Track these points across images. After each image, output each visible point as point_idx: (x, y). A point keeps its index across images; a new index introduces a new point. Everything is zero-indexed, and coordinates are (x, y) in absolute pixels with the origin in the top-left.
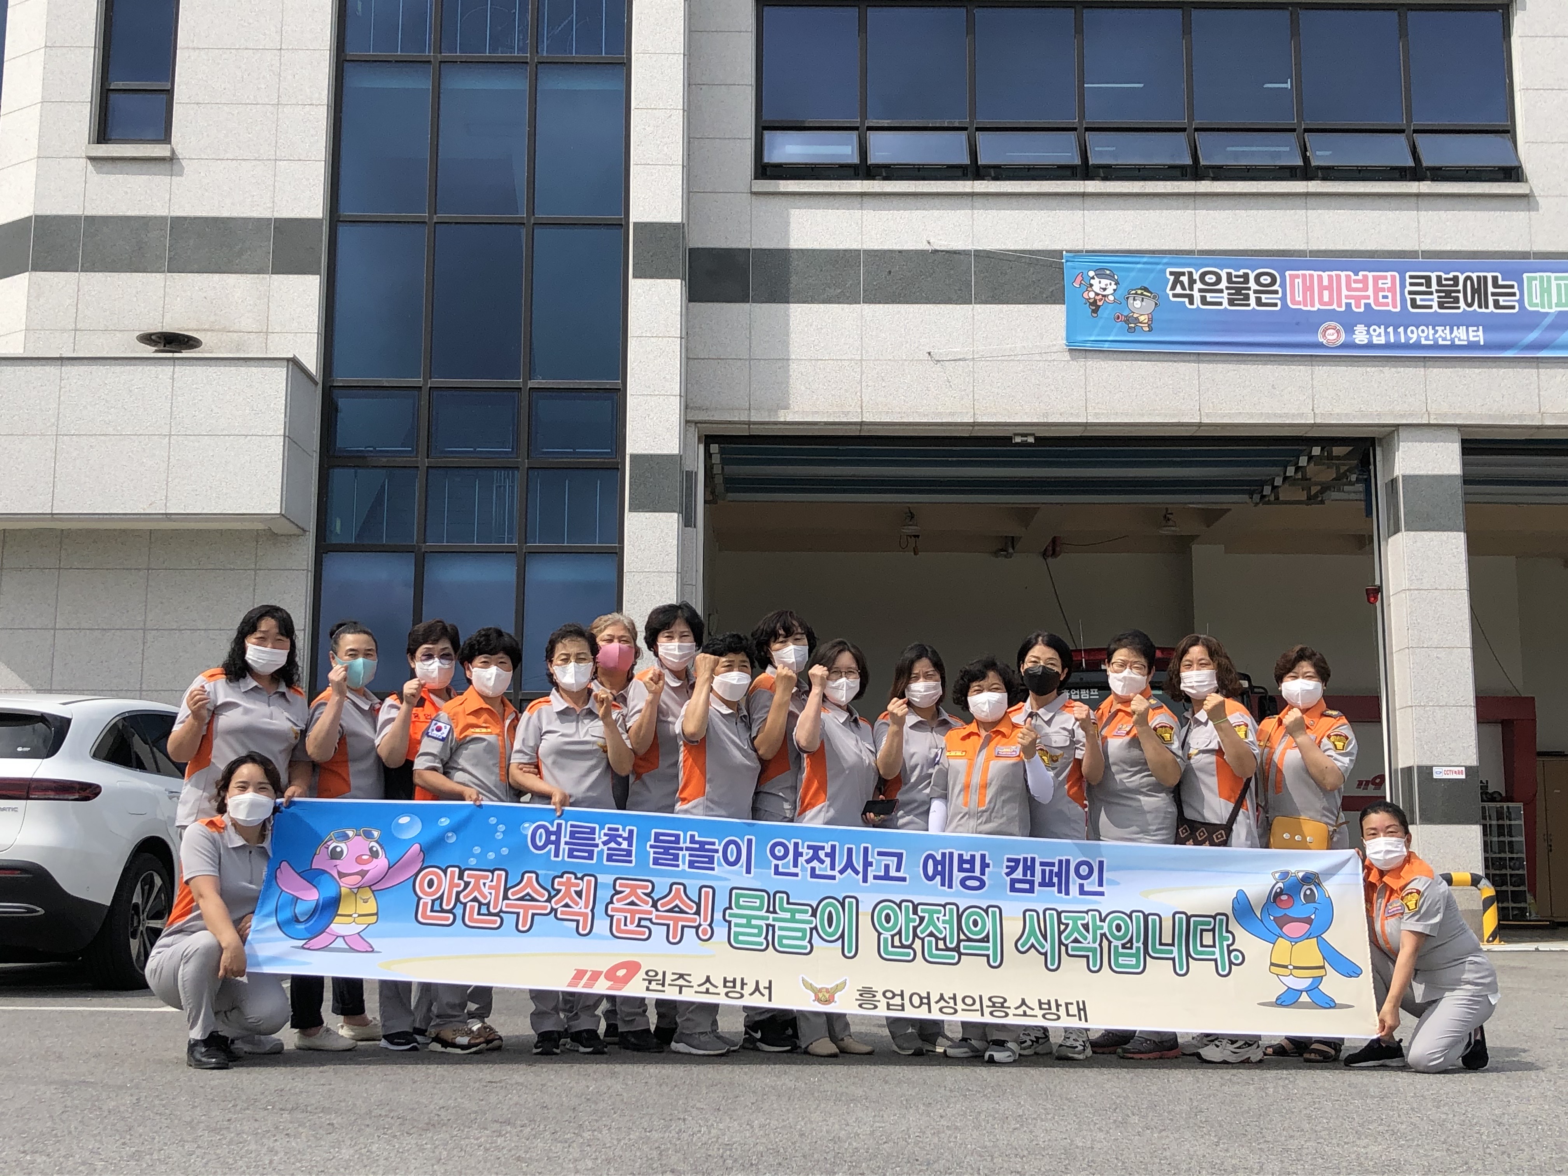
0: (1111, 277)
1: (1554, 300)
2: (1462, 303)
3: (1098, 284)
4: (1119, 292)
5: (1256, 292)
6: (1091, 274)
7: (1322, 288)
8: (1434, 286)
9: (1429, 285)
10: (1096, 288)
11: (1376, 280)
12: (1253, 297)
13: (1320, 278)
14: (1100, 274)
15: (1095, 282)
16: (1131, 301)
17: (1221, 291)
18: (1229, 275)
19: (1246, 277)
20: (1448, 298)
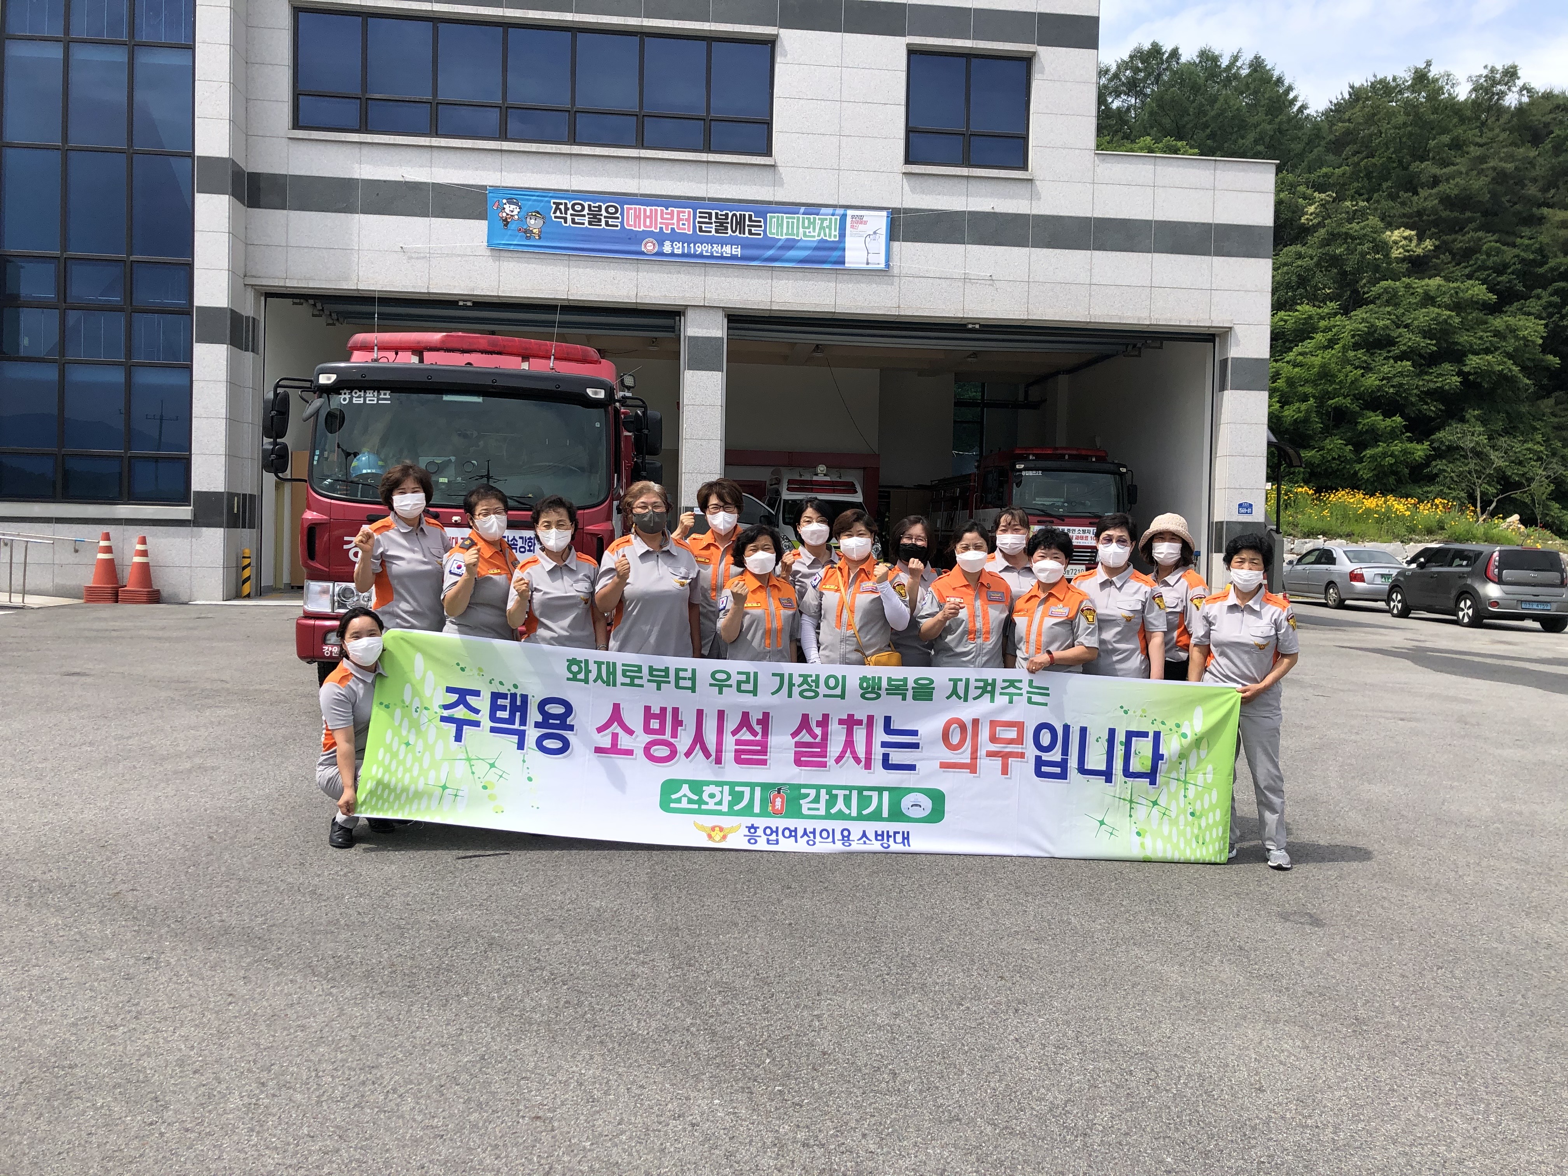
0: (517, 204)
1: (785, 231)
2: (729, 231)
3: (508, 208)
4: (521, 214)
5: (605, 217)
6: (505, 201)
7: (646, 217)
8: (714, 219)
9: (710, 218)
10: (507, 210)
11: (679, 213)
12: (603, 220)
13: (645, 210)
14: (510, 201)
15: (507, 206)
16: (528, 219)
17: (584, 216)
18: (590, 206)
19: (600, 207)
20: (721, 226)
